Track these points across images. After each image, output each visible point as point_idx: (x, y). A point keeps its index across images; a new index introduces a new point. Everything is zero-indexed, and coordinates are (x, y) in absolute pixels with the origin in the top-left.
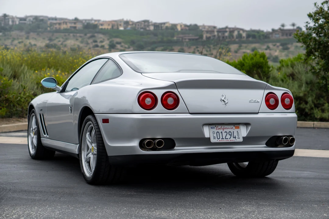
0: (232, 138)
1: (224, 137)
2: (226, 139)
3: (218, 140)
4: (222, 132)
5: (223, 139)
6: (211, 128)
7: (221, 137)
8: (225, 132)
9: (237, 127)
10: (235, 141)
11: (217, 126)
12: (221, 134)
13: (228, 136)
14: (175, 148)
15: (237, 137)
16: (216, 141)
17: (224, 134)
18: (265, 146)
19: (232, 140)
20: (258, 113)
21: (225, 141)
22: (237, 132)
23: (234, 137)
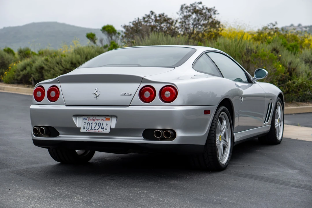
0: (100, 129)
1: (93, 128)
2: (94, 129)
3: (87, 130)
4: (92, 123)
5: (91, 129)
6: (84, 119)
7: (90, 128)
8: (95, 123)
9: (108, 119)
10: (103, 132)
11: (89, 117)
12: (91, 125)
13: (97, 127)
14: (59, 136)
15: (105, 128)
16: (85, 131)
17: (94, 125)
18: (143, 138)
19: (101, 131)
20: (130, 106)
21: (93, 131)
22: (107, 123)
23: (102, 128)
